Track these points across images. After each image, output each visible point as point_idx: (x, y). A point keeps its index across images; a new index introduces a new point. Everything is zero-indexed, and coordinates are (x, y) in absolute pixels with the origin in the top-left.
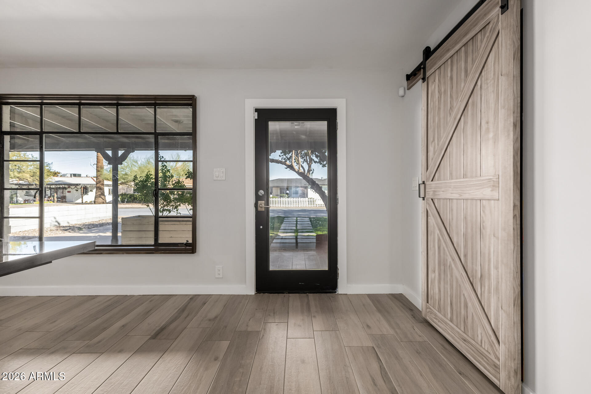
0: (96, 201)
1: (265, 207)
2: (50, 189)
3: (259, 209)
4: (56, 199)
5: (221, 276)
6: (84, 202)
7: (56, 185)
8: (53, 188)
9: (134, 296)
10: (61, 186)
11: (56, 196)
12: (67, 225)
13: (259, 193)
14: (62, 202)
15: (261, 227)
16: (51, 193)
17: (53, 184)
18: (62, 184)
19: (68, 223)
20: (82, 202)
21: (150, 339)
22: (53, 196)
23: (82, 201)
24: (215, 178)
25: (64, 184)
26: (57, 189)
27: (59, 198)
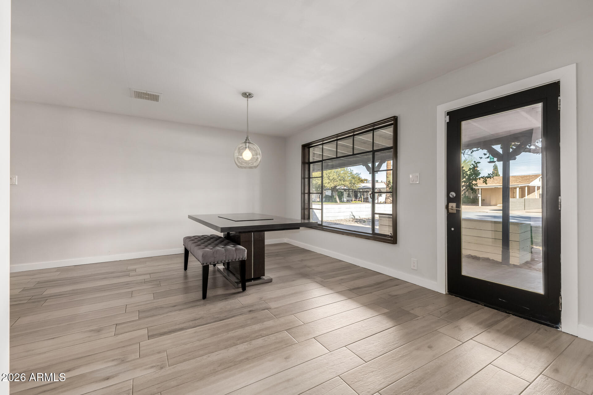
0: (386, 201)
1: (456, 210)
2: (360, 192)
3: (450, 211)
4: (363, 200)
5: (415, 268)
6: (379, 202)
7: (363, 189)
8: (361, 192)
9: (360, 267)
10: (365, 190)
11: (363, 197)
12: (358, 218)
13: (450, 195)
14: (367, 202)
15: (453, 229)
16: (360, 195)
17: (361, 189)
18: (366, 189)
19: (360, 217)
20: (378, 203)
21: (348, 290)
22: (361, 198)
23: (378, 201)
24: (411, 182)
25: (367, 189)
26: (363, 192)
27: (365, 199)
